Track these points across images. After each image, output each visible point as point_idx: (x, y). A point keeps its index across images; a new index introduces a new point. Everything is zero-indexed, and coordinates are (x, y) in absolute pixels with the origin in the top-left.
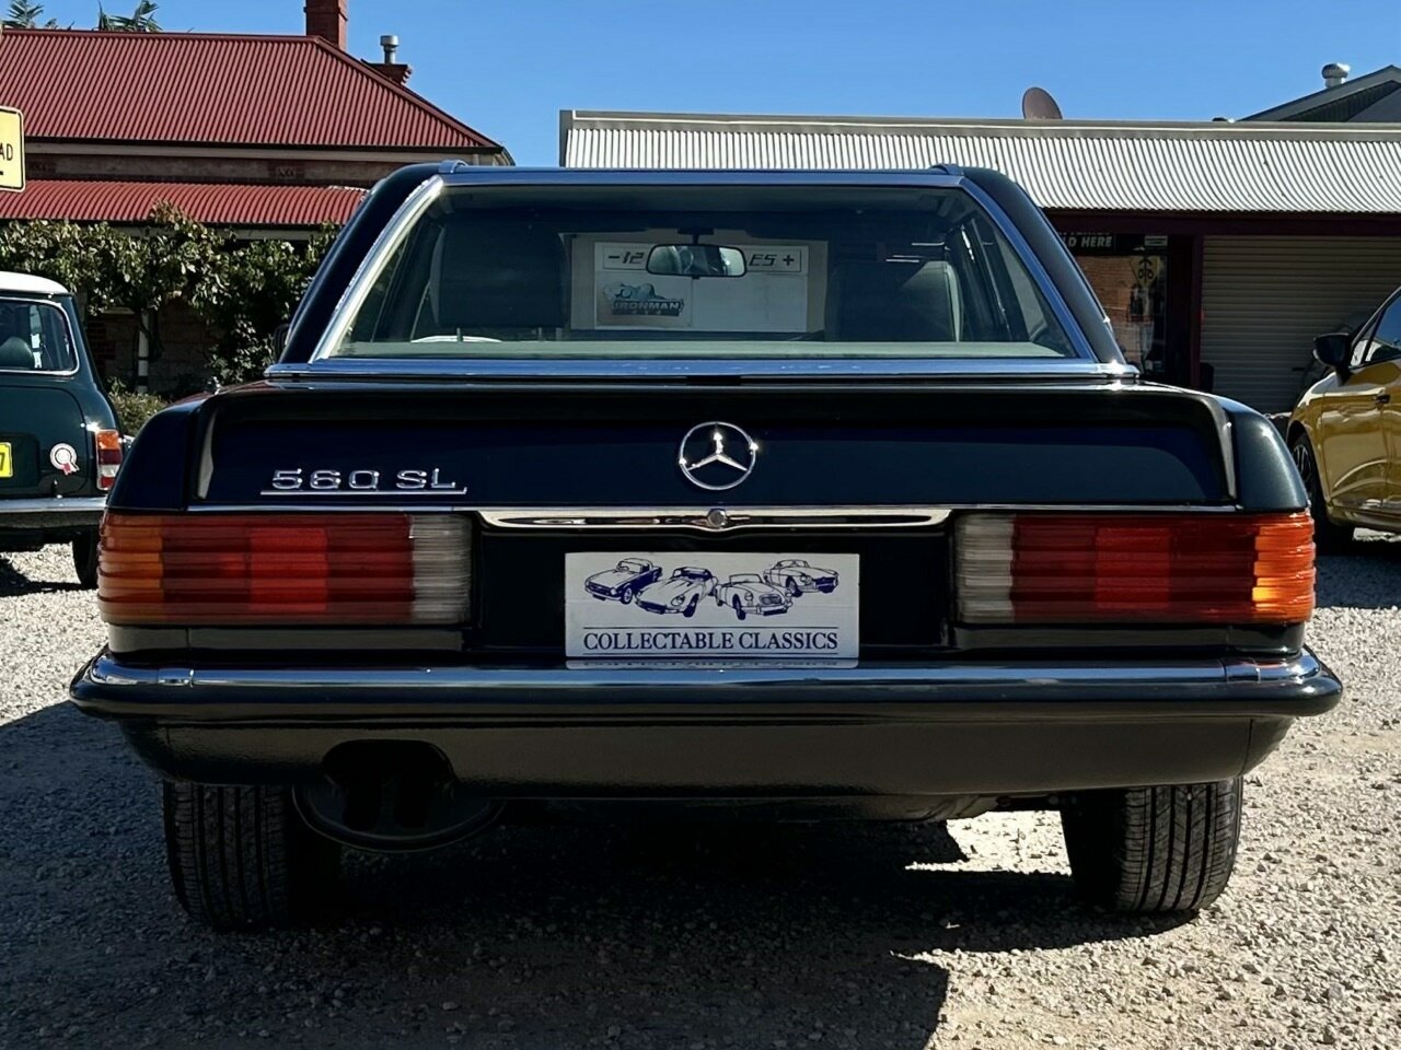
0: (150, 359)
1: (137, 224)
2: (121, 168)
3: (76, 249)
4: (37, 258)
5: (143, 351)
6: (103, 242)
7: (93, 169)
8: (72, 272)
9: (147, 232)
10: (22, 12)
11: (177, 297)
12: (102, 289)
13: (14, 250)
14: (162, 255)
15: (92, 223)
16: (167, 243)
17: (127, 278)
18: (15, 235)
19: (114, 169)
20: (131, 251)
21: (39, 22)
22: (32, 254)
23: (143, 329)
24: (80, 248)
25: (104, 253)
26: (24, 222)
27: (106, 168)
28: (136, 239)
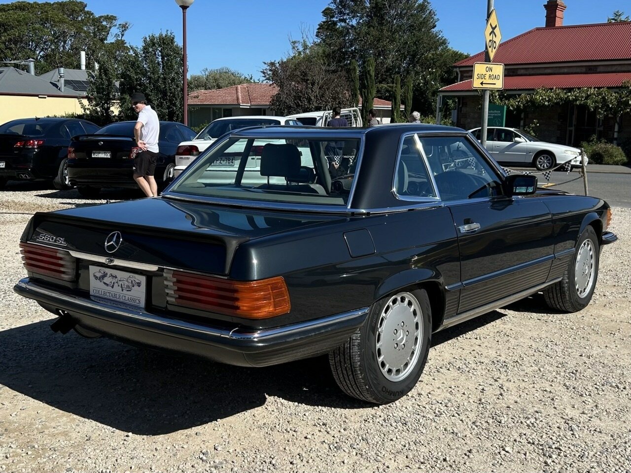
0: (618, 132)
1: (617, 87)
2: (619, 68)
3: (595, 97)
4: (581, 100)
5: (616, 129)
6: (604, 94)
7: (609, 69)
8: (592, 104)
9: (620, 90)
10: (617, 15)
11: (628, 111)
12: (602, 110)
13: (574, 98)
14: (624, 98)
15: (601, 88)
16: (626, 93)
17: (611, 106)
18: (575, 93)
19: (617, 69)
20: (612, 97)
21: (623, 18)
22: (580, 99)
23: (617, 122)
24: (596, 96)
25: (603, 98)
26: (579, 88)
27: (614, 69)
28: (615, 93)
